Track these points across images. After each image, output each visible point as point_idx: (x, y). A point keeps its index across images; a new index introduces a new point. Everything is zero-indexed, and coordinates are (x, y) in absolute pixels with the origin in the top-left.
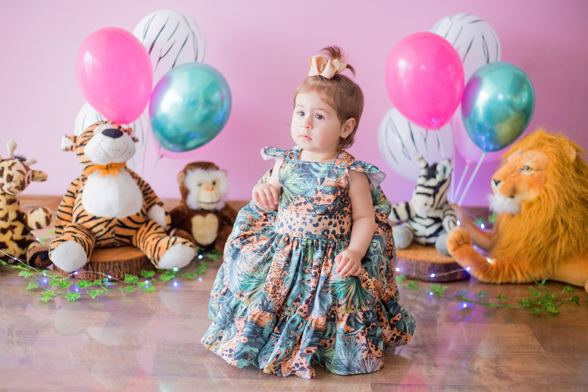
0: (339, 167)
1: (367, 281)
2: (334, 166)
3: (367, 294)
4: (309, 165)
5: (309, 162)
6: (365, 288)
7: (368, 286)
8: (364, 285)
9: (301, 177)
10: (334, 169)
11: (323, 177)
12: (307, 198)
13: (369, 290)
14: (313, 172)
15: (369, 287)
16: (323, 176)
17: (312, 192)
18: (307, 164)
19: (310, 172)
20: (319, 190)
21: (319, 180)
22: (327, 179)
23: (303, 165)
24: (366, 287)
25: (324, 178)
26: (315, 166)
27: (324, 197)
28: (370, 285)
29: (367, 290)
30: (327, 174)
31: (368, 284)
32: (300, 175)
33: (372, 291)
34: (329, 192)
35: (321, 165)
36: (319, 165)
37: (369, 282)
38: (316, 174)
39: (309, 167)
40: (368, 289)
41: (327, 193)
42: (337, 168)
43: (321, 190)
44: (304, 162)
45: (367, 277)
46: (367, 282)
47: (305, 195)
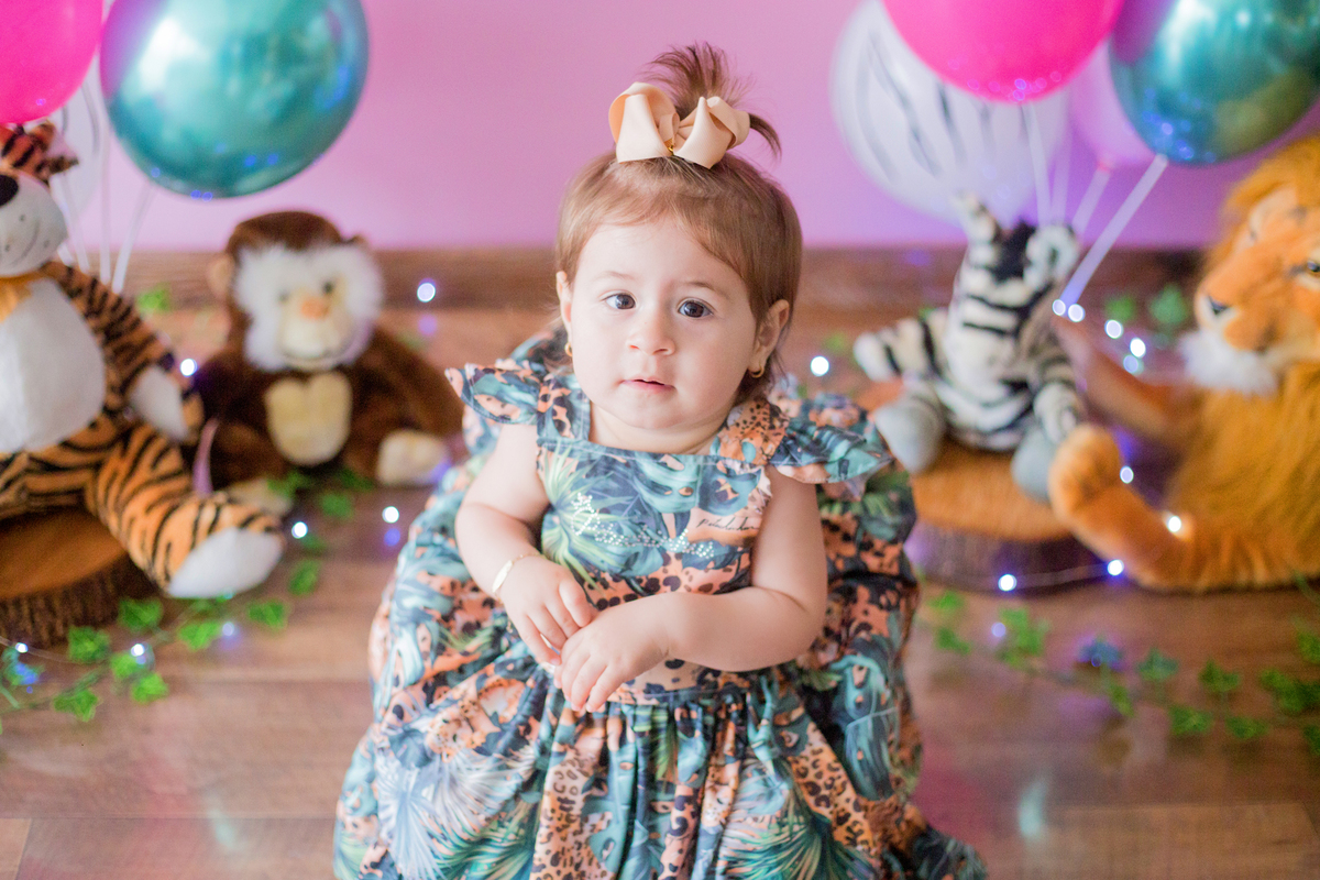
0: (736, 467)
1: (851, 819)
2: (720, 466)
3: (852, 859)
4: (627, 465)
5: (627, 453)
6: (845, 842)
7: (856, 835)
8: (840, 834)
9: (605, 511)
10: (722, 479)
11: (685, 509)
12: (633, 583)
13: (860, 848)
14: (647, 496)
15: (860, 839)
16: (684, 504)
17: (650, 561)
18: (621, 459)
19: (635, 493)
20: (672, 555)
21: (669, 520)
22: (696, 514)
23: (610, 464)
24: (848, 838)
25: (689, 513)
26: (650, 469)
27: (691, 579)
28: (861, 832)
29: (851, 849)
30: (695, 499)
31: (856, 829)
32: (602, 504)
33: (869, 850)
34: (707, 562)
35: (670, 461)
36: (664, 465)
37: (855, 823)
38: (658, 503)
39: (629, 472)
40: (853, 842)
41: (701, 565)
42: (729, 473)
43: (679, 556)
44: (610, 450)
45: (850, 808)
46: (849, 823)
47: (627, 574)
